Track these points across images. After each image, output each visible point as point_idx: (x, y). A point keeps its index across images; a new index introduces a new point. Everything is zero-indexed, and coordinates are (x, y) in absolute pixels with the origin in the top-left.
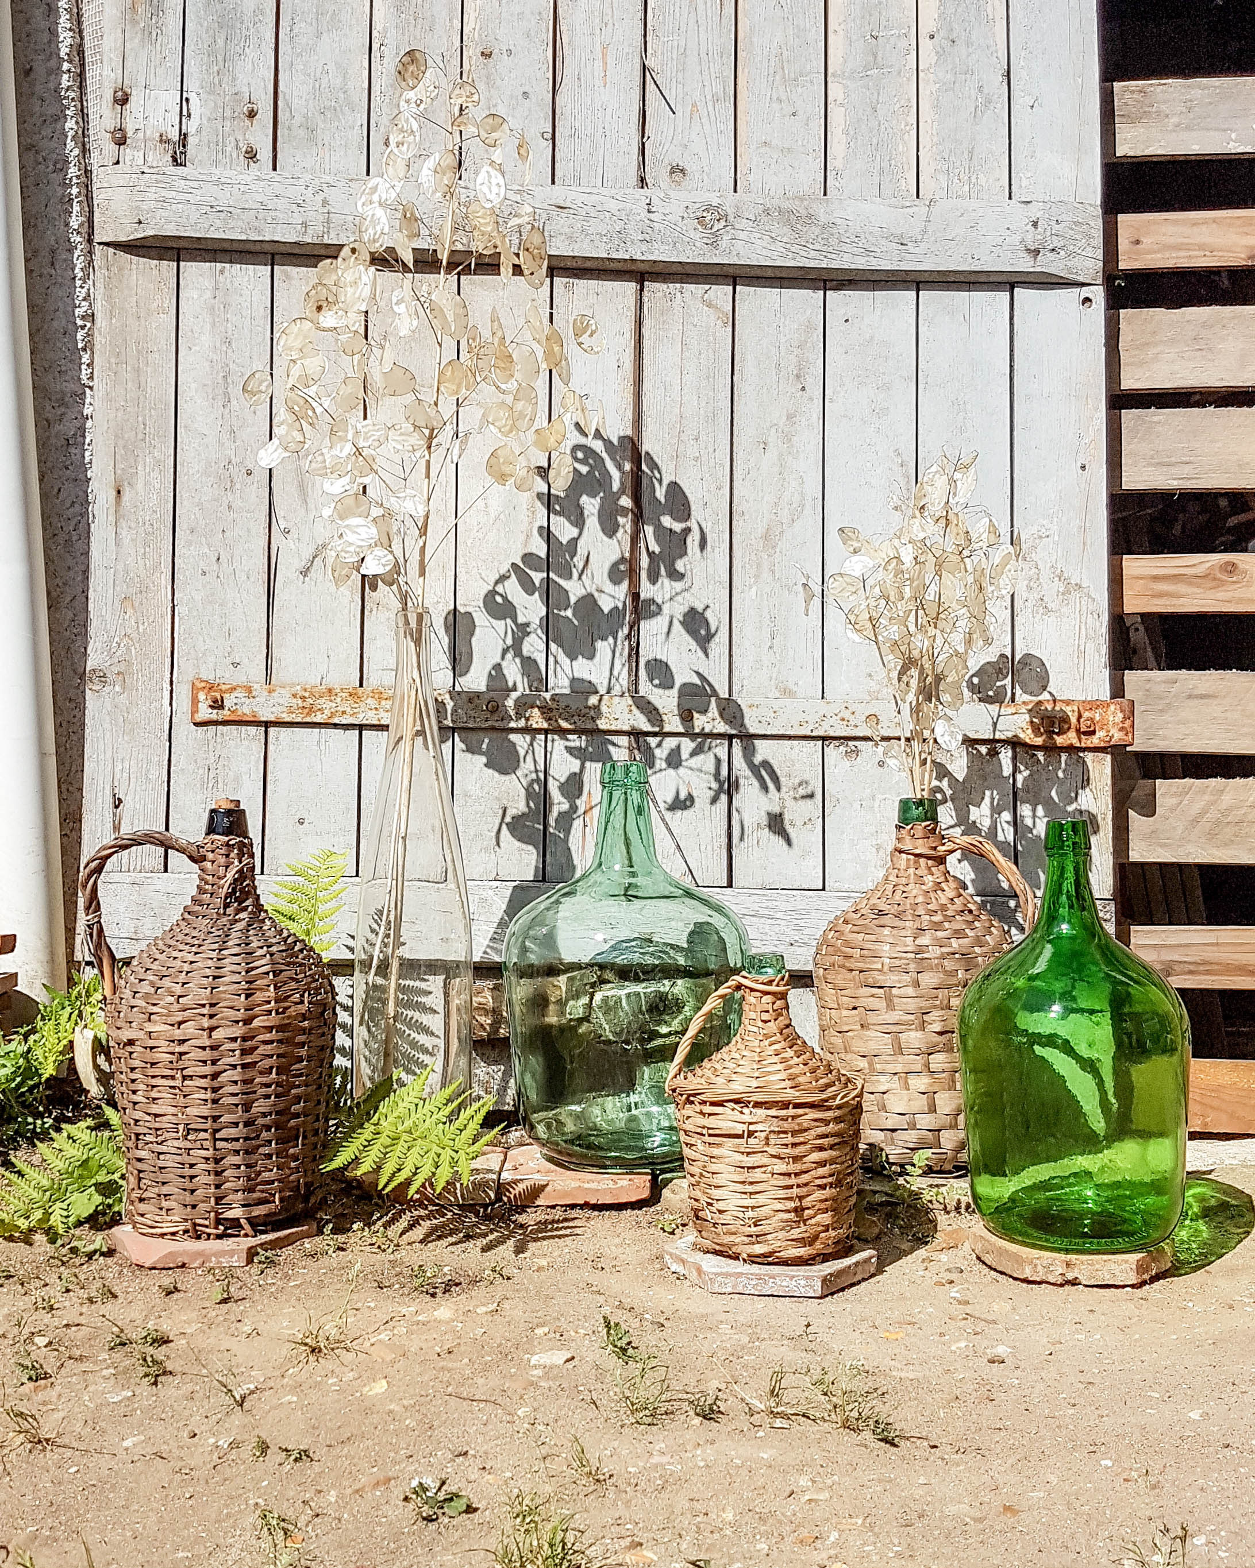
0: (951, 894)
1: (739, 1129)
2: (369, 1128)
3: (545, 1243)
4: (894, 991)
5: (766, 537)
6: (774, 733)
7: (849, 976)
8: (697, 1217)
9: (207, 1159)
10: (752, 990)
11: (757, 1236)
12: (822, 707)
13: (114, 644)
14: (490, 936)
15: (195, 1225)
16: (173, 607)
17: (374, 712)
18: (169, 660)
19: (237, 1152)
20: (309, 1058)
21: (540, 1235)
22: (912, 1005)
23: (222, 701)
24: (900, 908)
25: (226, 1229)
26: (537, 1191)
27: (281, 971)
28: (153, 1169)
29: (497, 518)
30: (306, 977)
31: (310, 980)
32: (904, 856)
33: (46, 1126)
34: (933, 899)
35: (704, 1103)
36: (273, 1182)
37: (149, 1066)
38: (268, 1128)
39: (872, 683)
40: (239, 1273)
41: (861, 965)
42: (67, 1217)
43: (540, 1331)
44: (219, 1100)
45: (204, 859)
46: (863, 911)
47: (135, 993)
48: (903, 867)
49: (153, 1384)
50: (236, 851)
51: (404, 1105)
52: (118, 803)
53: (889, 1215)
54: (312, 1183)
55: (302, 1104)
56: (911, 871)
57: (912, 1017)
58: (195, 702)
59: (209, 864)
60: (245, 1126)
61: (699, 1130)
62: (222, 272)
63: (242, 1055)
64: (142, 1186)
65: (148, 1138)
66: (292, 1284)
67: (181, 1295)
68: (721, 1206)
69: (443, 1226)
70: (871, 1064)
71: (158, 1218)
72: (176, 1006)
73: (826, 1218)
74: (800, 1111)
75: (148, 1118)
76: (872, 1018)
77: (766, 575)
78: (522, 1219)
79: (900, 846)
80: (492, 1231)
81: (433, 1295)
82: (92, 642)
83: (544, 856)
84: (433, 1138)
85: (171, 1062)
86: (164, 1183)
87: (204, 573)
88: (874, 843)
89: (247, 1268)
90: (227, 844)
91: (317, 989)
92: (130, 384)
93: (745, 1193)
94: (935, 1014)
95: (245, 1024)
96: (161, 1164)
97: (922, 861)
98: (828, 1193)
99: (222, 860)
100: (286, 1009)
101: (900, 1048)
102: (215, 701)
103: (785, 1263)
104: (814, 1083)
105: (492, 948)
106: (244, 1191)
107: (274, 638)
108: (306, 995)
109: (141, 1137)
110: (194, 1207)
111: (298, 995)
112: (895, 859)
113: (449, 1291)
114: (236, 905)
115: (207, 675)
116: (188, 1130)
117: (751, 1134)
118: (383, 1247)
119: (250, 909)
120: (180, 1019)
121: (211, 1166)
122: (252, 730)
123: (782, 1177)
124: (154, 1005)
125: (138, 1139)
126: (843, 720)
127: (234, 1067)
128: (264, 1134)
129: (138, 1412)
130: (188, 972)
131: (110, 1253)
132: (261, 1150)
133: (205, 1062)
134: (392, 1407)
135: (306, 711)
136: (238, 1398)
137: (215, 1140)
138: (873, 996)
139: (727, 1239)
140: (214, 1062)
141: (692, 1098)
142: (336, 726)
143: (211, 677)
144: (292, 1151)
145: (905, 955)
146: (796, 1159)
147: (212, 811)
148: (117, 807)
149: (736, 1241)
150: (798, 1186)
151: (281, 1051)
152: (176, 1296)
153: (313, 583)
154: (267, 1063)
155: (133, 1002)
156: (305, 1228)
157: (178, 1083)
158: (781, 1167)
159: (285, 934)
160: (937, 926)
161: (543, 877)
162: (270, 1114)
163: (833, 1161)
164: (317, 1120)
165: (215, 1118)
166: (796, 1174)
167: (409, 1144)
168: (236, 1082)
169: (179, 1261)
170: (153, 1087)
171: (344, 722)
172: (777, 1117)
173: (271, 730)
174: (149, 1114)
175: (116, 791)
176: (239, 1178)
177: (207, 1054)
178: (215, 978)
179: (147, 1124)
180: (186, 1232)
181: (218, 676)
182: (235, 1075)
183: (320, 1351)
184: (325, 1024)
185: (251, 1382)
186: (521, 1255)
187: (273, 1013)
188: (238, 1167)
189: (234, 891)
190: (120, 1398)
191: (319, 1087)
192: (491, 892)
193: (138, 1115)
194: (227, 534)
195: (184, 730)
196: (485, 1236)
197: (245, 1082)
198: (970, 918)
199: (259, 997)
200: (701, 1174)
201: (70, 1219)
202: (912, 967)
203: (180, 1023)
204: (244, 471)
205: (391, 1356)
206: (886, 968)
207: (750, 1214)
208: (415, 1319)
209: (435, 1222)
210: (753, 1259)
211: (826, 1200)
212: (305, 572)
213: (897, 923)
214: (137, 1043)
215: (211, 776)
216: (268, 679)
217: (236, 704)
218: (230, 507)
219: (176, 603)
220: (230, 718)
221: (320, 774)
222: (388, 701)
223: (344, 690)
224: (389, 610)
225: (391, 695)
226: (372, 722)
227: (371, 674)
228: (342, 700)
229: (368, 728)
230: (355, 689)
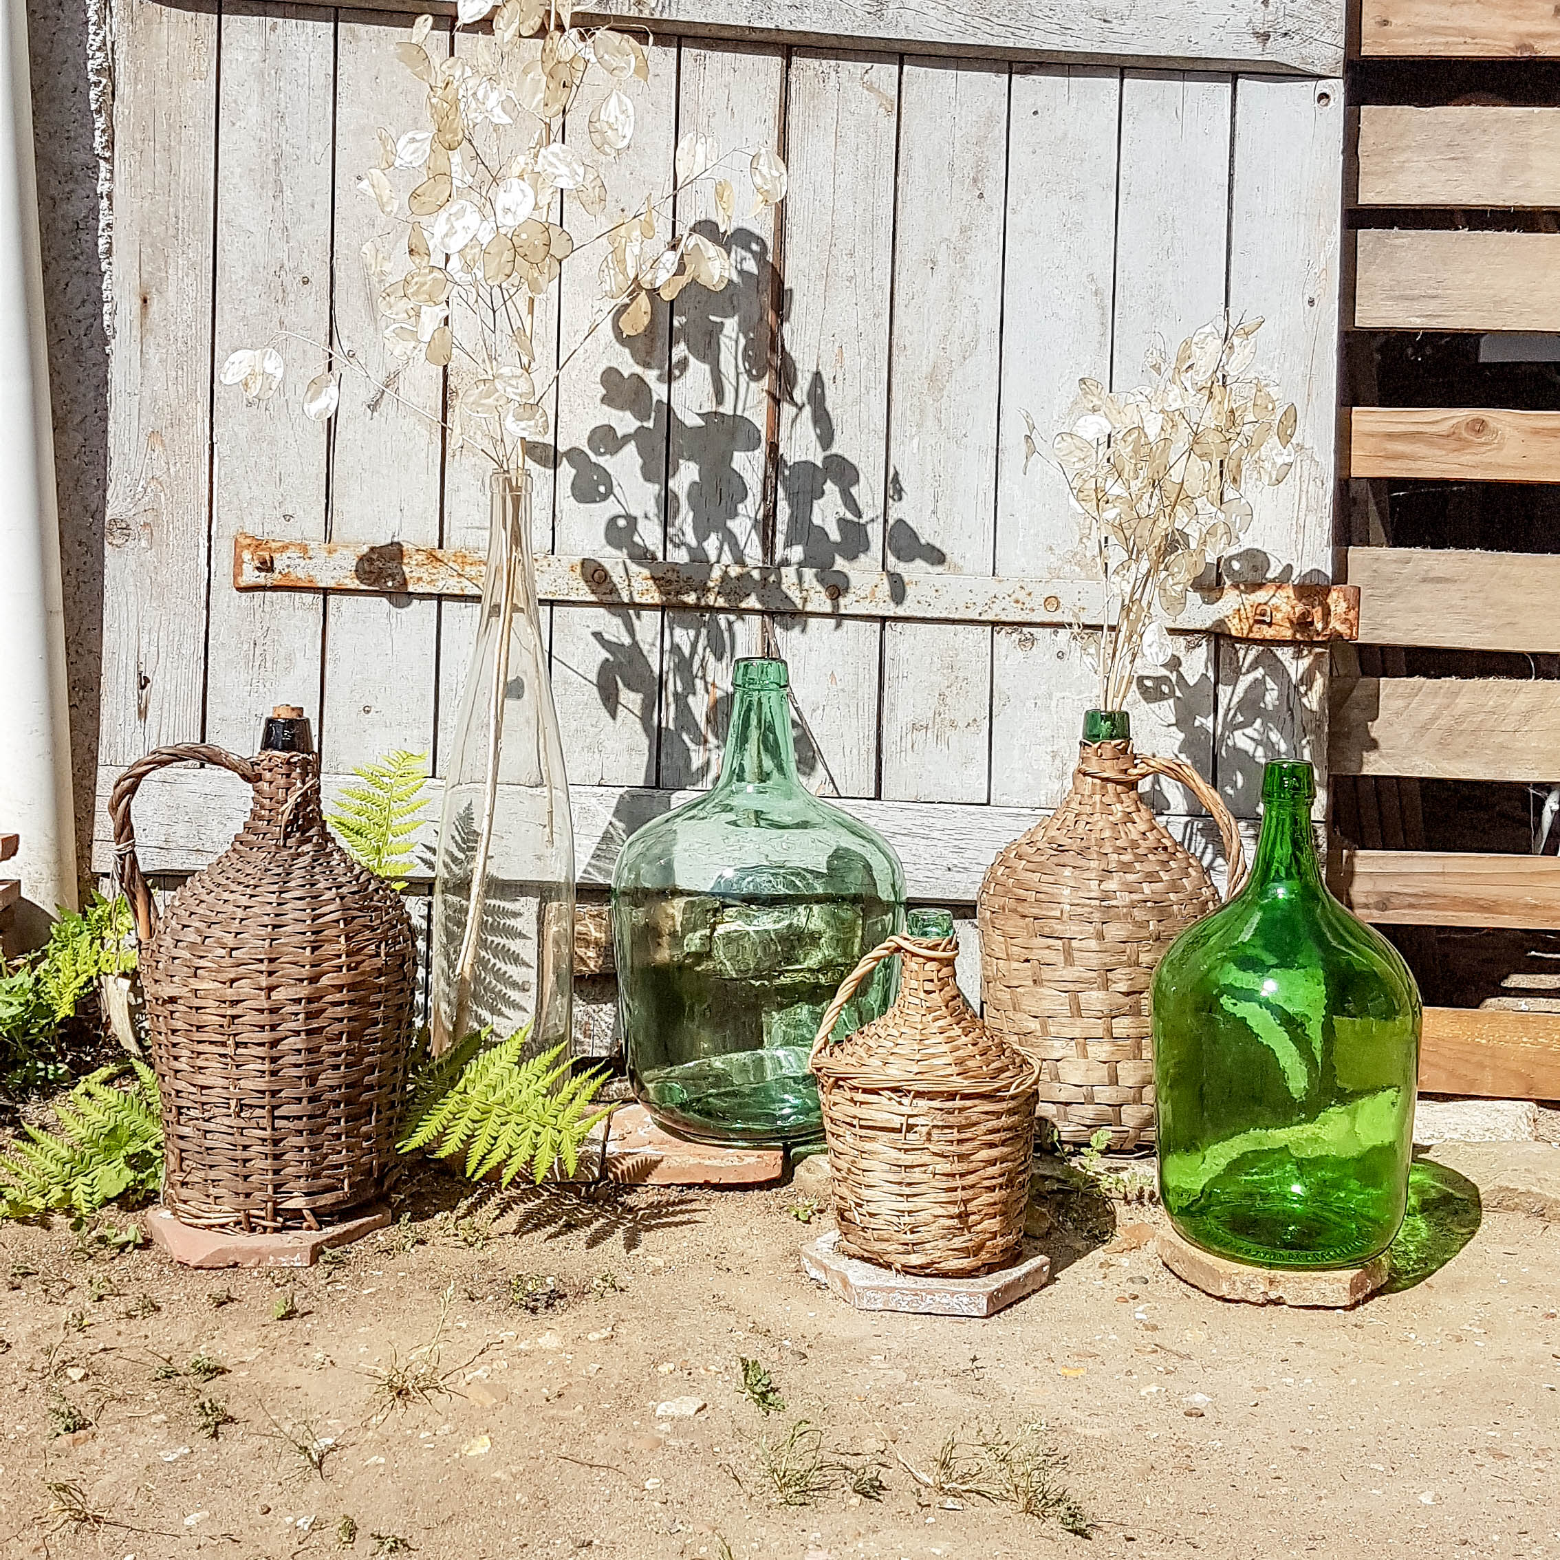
0: (1143, 827)
1: (896, 1122)
2: (454, 1097)
3: (659, 1233)
4: (1074, 944)
5: (932, 378)
6: (935, 616)
7: (1022, 922)
8: (843, 1218)
9: (264, 1140)
10: (914, 955)
11: (914, 1244)
12: (993, 586)
13: (140, 489)
14: (592, 852)
15: (248, 1216)
16: (212, 445)
17: (456, 579)
18: (207, 509)
19: (300, 1132)
20: (386, 1020)
21: (653, 1222)
22: (1095, 960)
23: (272, 562)
24: (1084, 844)
25: (286, 1220)
26: (648, 1167)
27: (354, 918)
28: (198, 1149)
30: (382, 923)
31: (387, 926)
32: (1089, 779)
33: (60, 1072)
34: (1123, 834)
35: (856, 1089)
36: (341, 1166)
37: (194, 1029)
38: (337, 1104)
39: (1053, 559)
40: (302, 1275)
41: (1036, 911)
42: (91, 1194)
43: (665, 1368)
44: (278, 1071)
45: (259, 778)
46: (1039, 845)
47: (178, 941)
48: (1087, 793)
49: (213, 1436)
50: (298, 770)
51: (496, 1070)
52: (144, 683)
53: (1060, 1205)
54: (386, 1164)
55: (376, 1074)
56: (1097, 798)
57: (1094, 974)
58: (238, 562)
59: (266, 785)
60: (309, 1102)
61: (849, 1120)
62: (273, 29)
63: (307, 1018)
64: (184, 1167)
65: (192, 1113)
66: (366, 1292)
67: (235, 1305)
68: (873, 1208)
69: (540, 1210)
70: (1044, 1027)
71: (204, 1207)
72: (228, 961)
73: (993, 1224)
74: (968, 1103)
75: (193, 1090)
76: (1047, 973)
77: (930, 423)
78: (631, 1200)
79: (1083, 766)
80: (596, 1217)
81: (534, 1310)
82: (112, 485)
83: (658, 756)
84: (530, 1113)
85: (221, 1026)
86: (211, 1167)
87: (249, 404)
88: (1050, 749)
89: (311, 1269)
90: (288, 763)
91: (395, 937)
92: (158, 166)
93: (902, 1195)
94: (1121, 972)
95: (310, 983)
96: (208, 1144)
97: (1110, 786)
98: (997, 1195)
99: (282, 781)
100: (359, 963)
101: (1079, 1009)
102: (264, 562)
103: (945, 1275)
104: (985, 1068)
105: (594, 866)
106: (308, 1177)
107: (335, 486)
108: (383, 946)
109: (184, 1111)
110: (248, 1195)
111: (373, 947)
112: (1078, 782)
113: (552, 1305)
114: (298, 835)
115: (253, 529)
116: (242, 1105)
117: (910, 1128)
118: (470, 1239)
119: (314, 840)
120: (232, 976)
121: (267, 1149)
122: (308, 598)
123: (944, 1178)
124: (202, 957)
125: (180, 1114)
126: (1017, 602)
127: (297, 1033)
128: (332, 1111)
129: (199, 1476)
130: (242, 920)
131: (146, 1244)
132: (328, 1130)
133: (262, 1027)
134: (497, 1475)
136: (316, 1458)
137: (274, 1118)
138: (1048, 947)
139: (878, 1246)
140: (273, 1028)
141: (841, 1083)
142: (409, 595)
143: (258, 532)
144: (364, 1129)
145: (1088, 902)
146: (962, 1157)
147: (270, 721)
148: (143, 687)
149: (889, 1249)
150: (964, 1188)
151: (352, 1014)
152: (230, 1307)
153: (383, 419)
154: (337, 1027)
155: (175, 952)
156: (377, 1217)
157: (229, 1051)
158: (943, 1166)
159: (357, 870)
160: (1126, 867)
161: (656, 783)
162: (339, 1087)
163: (1003, 1160)
164: (394, 1091)
165: (274, 1093)
166: (962, 1175)
167: (503, 1120)
168: (299, 1051)
169: (231, 1260)
170: (199, 1053)
171: (420, 590)
172: (941, 1110)
173: (332, 599)
174: (194, 1086)
175: (142, 669)
176: (301, 1162)
177: (264, 1019)
178: (275, 927)
179: (192, 1097)
180: (237, 1223)
181: (267, 531)
182: (298, 1042)
183: (407, 1394)
184: (404, 978)
185: (328, 1435)
186: (633, 1252)
187: (344, 969)
188: (301, 1149)
189: (296, 818)
190: (176, 1456)
191: (397, 1052)
192: (594, 800)
193: (180, 1085)
195: (225, 594)
196: (588, 1223)
197: (309, 1051)
198: (1165, 857)
199: (327, 950)
200: (849, 1169)
201: (95, 1196)
202: (1096, 916)
203: (233, 981)
204: (299, 278)
205: (490, 1402)
206: (1065, 916)
207: (906, 1219)
208: (515, 1348)
209: (530, 1205)
210: (907, 1270)
211: (995, 1204)
212: (373, 406)
213: (1080, 862)
214: (179, 1001)
215: (258, 653)
216: (328, 537)
217: (288, 566)
218: (281, 323)
219: (215, 440)
220: (281, 583)
221: (390, 652)
222: (473, 567)
223: (420, 552)
224: (475, 454)
225: (477, 559)
226: (454, 591)
227: (453, 533)
228: (418, 564)
229: (449, 598)
230: (433, 550)
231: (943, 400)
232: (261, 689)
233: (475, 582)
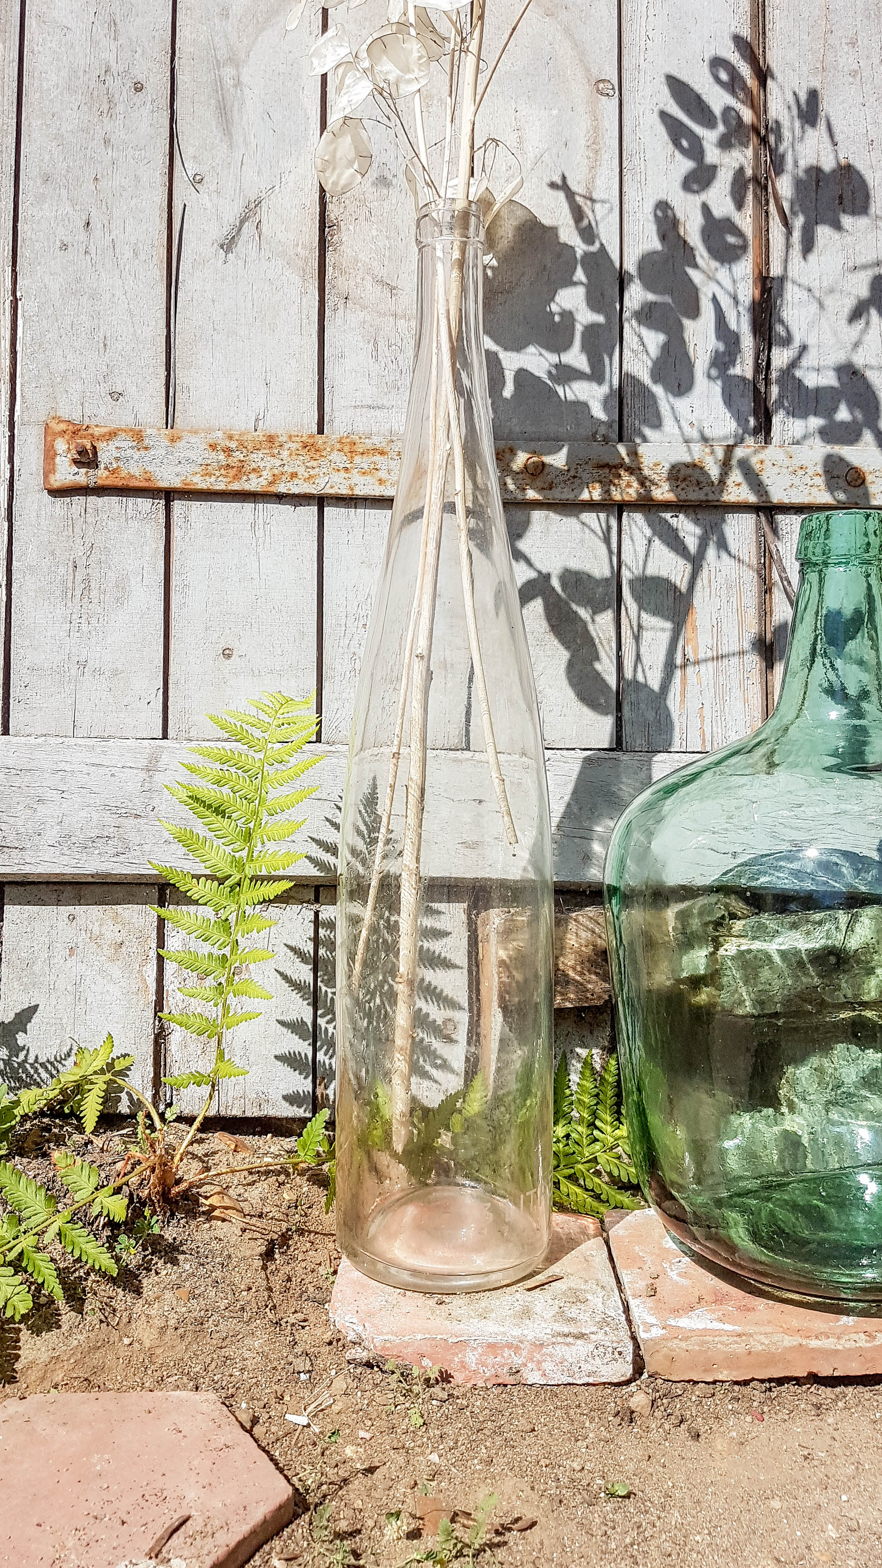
16: (15, 302)
17: (342, 474)
18: (8, 386)
23: (95, 453)
29: (538, 160)
58: (50, 455)
83: (619, 708)
87: (64, 247)
102: (82, 452)
107: (178, 353)
115: (69, 410)
122: (144, 504)
135: (232, 472)
142: (280, 498)
143: (76, 417)
153: (241, 263)
161: (618, 743)
171: (295, 490)
173: (176, 504)
181: (88, 412)
194: (102, 184)
195: (33, 500)
204: (130, 84)
212: (228, 245)
215: (79, 578)
216: (169, 420)
217: (117, 459)
218: (106, 142)
219: (18, 294)
220: (108, 482)
221: (256, 576)
222: (365, 458)
223: (294, 439)
224: (364, 308)
225: (370, 447)
226: (340, 492)
227: (336, 414)
228: (291, 455)
229: (334, 501)
230: (311, 436)
232: (85, 627)
233: (368, 477)
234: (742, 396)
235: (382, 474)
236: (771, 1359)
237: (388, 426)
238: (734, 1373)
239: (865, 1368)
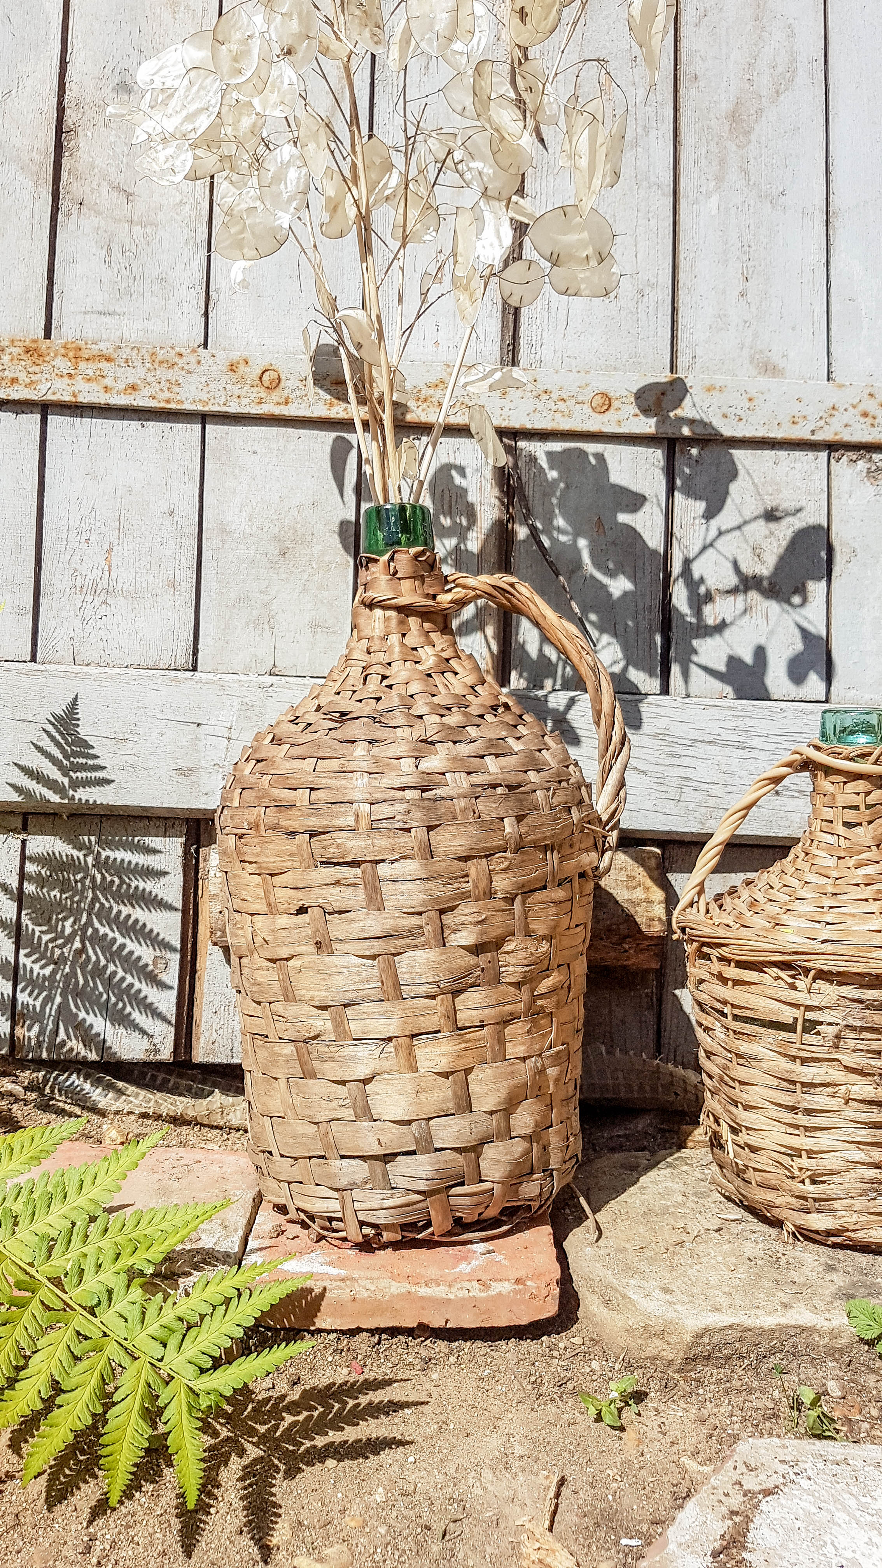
5: (734, 117)
6: (749, 434)
12: (831, 395)
17: (66, 380)
77: (734, 176)
126: (865, 415)
142: (2, 405)
171: (15, 396)
222: (90, 364)
223: (16, 343)
224: (98, 213)
225: (96, 353)
226: (63, 398)
227: (65, 319)
228: (12, 360)
229: (58, 409)
230: (34, 341)
231: (751, 147)
233: (94, 385)
234: (491, 316)
235: (108, 382)
236: (378, 1307)
237: (119, 334)
238: (339, 1322)
239: (480, 1319)
